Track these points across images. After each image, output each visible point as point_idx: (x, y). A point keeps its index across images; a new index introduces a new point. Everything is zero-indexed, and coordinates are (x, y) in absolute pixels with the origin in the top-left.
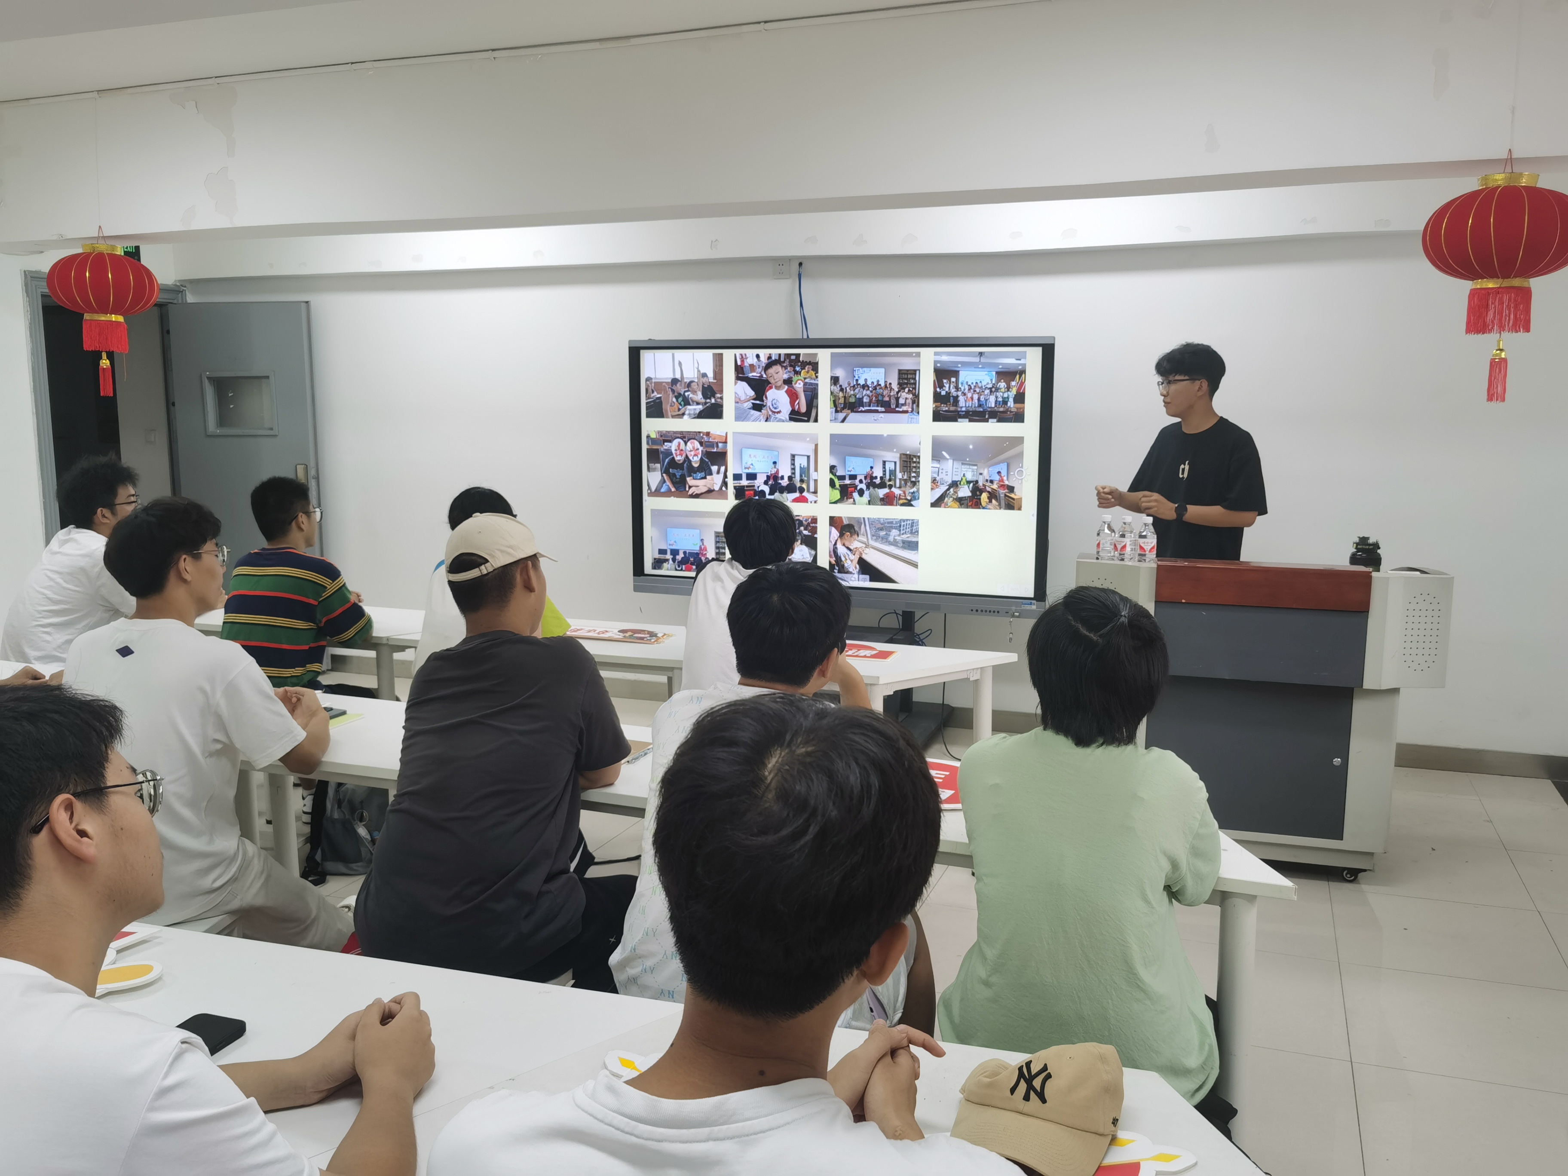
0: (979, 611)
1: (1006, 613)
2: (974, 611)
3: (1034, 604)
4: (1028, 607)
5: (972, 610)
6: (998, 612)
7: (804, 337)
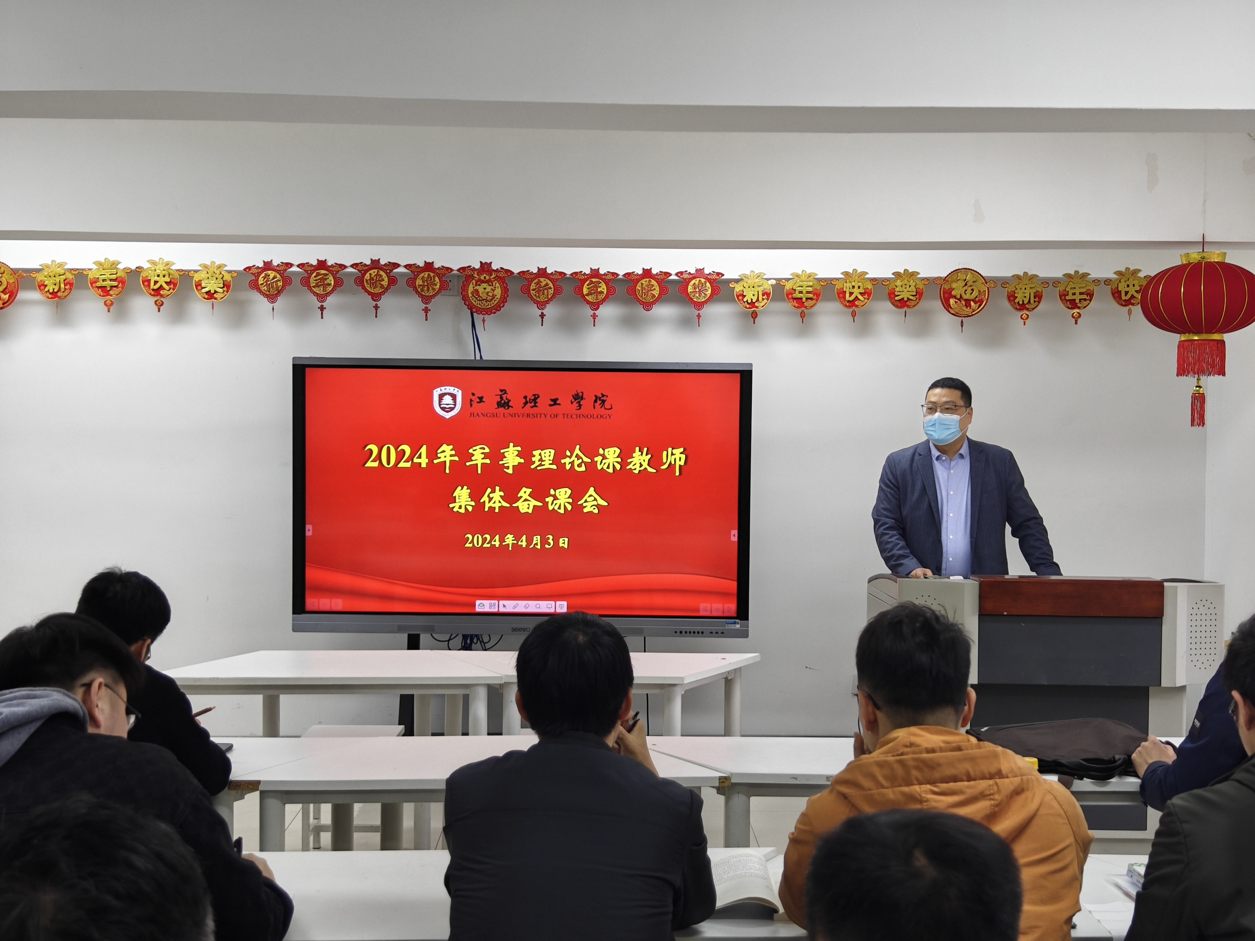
0: (683, 632)
1: (711, 633)
2: (678, 633)
3: (738, 624)
4: (732, 627)
5: (676, 632)
6: (702, 633)
7: (477, 359)
